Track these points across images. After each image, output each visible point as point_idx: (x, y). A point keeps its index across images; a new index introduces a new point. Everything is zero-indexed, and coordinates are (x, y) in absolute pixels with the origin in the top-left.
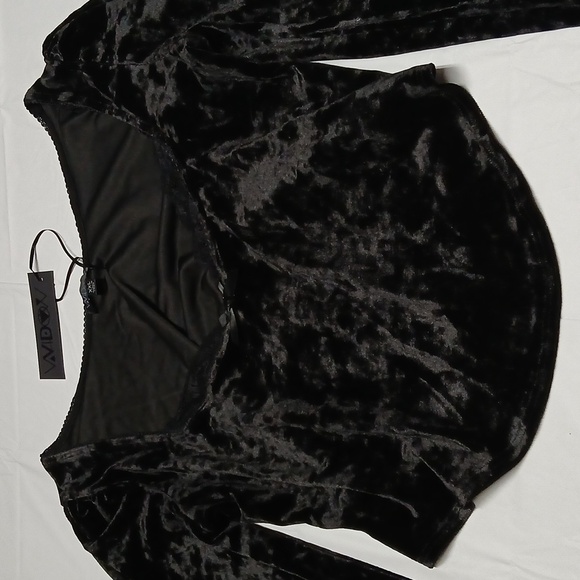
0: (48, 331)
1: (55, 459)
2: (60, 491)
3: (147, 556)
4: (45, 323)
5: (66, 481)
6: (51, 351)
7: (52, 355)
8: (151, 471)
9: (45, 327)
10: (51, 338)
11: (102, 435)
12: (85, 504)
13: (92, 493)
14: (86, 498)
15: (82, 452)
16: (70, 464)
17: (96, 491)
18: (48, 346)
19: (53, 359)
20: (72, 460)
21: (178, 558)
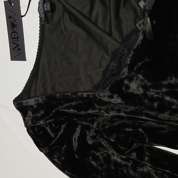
0: (16, 34)
1: (22, 103)
2: (24, 120)
3: (77, 156)
4: (14, 30)
5: (28, 115)
6: (18, 46)
7: (18, 47)
8: (83, 112)
9: (14, 32)
10: (18, 38)
11: (49, 92)
12: (41, 128)
13: (46, 122)
14: (42, 125)
15: (38, 100)
16: (31, 107)
17: (48, 122)
18: (16, 42)
19: (19, 50)
20: (33, 104)
21: (96, 159)
